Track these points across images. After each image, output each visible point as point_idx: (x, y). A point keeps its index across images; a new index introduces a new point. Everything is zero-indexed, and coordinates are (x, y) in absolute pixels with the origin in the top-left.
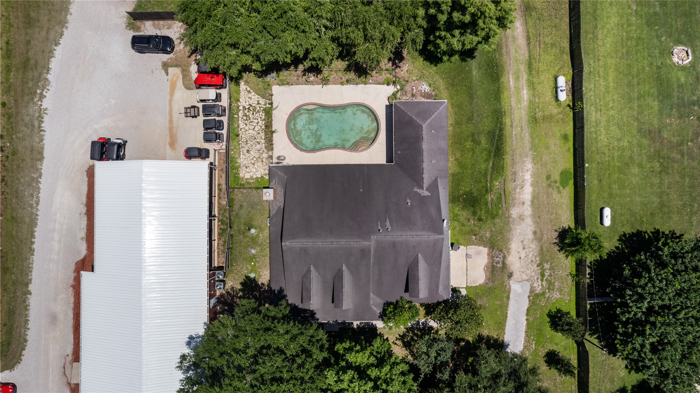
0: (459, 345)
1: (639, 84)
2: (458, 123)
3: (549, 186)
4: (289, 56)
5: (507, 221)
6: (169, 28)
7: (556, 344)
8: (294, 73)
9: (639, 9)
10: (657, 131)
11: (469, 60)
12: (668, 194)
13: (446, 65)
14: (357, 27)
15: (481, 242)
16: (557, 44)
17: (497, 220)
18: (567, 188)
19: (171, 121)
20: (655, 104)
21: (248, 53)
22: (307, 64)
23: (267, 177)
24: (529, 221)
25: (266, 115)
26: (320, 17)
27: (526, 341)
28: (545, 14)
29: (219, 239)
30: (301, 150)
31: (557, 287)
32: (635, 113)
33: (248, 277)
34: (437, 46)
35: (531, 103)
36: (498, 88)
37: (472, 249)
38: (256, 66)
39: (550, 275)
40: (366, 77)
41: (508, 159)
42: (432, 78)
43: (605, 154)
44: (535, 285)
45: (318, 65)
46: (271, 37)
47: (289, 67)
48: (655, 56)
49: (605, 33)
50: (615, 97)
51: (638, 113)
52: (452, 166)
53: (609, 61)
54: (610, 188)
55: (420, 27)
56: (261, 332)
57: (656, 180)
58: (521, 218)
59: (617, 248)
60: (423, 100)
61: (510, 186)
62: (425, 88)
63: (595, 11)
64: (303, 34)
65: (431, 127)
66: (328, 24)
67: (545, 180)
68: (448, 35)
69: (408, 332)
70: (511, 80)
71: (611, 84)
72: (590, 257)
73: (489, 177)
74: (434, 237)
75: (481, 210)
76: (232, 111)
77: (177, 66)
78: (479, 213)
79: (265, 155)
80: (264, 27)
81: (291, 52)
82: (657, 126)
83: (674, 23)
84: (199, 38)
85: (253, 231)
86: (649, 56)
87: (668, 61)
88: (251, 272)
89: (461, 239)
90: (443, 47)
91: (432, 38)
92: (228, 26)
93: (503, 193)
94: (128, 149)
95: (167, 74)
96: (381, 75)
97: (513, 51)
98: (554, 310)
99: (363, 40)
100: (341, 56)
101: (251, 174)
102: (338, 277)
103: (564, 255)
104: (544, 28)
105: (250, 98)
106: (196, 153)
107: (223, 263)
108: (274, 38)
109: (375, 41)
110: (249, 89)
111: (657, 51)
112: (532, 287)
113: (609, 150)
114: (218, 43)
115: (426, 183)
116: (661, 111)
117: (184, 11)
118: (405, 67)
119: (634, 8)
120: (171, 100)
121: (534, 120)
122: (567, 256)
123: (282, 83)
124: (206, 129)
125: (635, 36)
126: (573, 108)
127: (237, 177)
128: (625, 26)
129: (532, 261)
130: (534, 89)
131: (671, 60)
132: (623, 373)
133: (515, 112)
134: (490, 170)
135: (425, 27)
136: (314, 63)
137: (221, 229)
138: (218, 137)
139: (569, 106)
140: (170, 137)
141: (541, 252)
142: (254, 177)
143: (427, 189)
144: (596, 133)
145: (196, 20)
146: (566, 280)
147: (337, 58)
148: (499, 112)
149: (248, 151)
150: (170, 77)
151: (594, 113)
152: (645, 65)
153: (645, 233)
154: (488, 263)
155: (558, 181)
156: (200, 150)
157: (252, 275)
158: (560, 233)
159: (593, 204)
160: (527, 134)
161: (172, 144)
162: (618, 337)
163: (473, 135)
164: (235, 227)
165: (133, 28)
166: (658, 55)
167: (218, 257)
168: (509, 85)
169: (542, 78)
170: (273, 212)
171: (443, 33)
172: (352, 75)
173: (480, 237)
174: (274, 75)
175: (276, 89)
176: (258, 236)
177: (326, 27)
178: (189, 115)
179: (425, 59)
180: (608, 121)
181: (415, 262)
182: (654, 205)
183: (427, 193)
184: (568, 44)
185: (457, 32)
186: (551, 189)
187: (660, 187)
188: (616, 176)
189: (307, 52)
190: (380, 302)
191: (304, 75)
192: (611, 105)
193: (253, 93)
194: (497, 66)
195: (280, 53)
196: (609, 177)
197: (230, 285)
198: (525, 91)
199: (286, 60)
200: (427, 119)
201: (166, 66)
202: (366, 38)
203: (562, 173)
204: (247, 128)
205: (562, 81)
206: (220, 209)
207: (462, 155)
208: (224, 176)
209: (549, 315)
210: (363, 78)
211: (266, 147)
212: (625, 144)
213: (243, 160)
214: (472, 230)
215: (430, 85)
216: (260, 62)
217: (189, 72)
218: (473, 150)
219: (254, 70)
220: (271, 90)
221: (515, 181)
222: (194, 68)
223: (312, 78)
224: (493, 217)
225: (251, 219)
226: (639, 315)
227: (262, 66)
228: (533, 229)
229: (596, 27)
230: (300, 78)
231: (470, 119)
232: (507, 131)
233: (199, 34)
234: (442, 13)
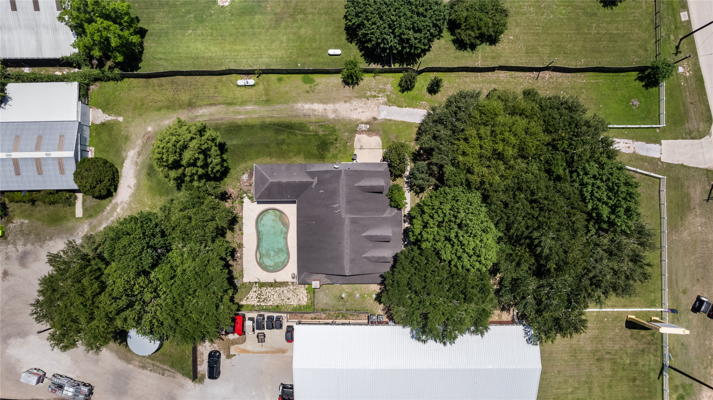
0: (422, 154)
1: (243, 28)
2: (270, 155)
3: (313, 91)
4: (224, 271)
5: (336, 121)
6: (203, 354)
7: (423, 86)
8: (234, 267)
9: (191, 28)
10: (276, 16)
11: (226, 147)
12: (319, 9)
13: (230, 163)
14: (205, 226)
15: (352, 139)
16: (215, 84)
17: (337, 127)
18: (315, 79)
19: (267, 352)
20: (258, 17)
21: (222, 298)
22: (229, 258)
23: (307, 286)
24: (337, 106)
25: (263, 287)
26: (199, 251)
27: (420, 108)
28: (194, 92)
29: (349, 319)
30: (288, 262)
31: (383, 86)
32: (263, 31)
33: (376, 299)
34: (218, 171)
35: (256, 103)
36: (245, 126)
37: (356, 145)
38: (230, 292)
39: (375, 91)
40: (238, 218)
41: (295, 120)
42: (238, 172)
43: (291, 52)
44: (381, 101)
45: (230, 251)
46: (212, 282)
47: (231, 270)
48: (224, 17)
49: (207, 51)
50: (252, 44)
51: (264, 29)
52: (299, 160)
53: (227, 49)
54: (314, 49)
55: (205, 184)
56: (399, 289)
57: (310, 17)
58: (335, 111)
59: (356, 44)
60: (254, 178)
61: (313, 119)
62: (245, 177)
63: (192, 58)
64: (210, 262)
65: (272, 176)
66: (203, 245)
67: (309, 94)
68: (211, 165)
69: (413, 189)
70: (240, 117)
71: (243, 47)
72: (363, 64)
73: (307, 133)
74: (343, 176)
75: (329, 139)
76: (260, 309)
77: (229, 349)
78: (331, 140)
79: (291, 287)
80: (206, 286)
81: (221, 269)
82: (273, 16)
83: (201, 5)
84: (212, 329)
85: (343, 296)
86: (224, 21)
87: (228, 8)
88: (372, 297)
89: (349, 153)
90: (218, 168)
91: (212, 176)
92: (205, 310)
93: (318, 124)
94: (287, 382)
95: (235, 355)
96: (236, 207)
97: (220, 116)
98: (399, 88)
99: (214, 222)
100: (223, 235)
101: (304, 296)
102: (371, 238)
103: (361, 81)
104: (204, 94)
105: (252, 297)
106: (289, 334)
107: (366, 316)
108: (213, 280)
109: (214, 213)
110: (245, 298)
111: (221, 16)
112: (383, 104)
113: (289, 49)
114: (216, 317)
115: (308, 179)
116: (262, 14)
117: (195, 339)
118: (231, 190)
119: (191, 31)
120: (253, 353)
121: (268, 102)
122: (362, 79)
123: (242, 275)
124: (273, 328)
125: (210, 31)
126: (260, 74)
127: (307, 307)
128: (203, 37)
129: (365, 104)
130: (246, 101)
131: (227, 6)
132: (442, 41)
133: (262, 115)
134: (302, 132)
135: (205, 180)
136: (228, 254)
137: (342, 318)
138: (278, 319)
139: (258, 77)
140: (279, 353)
141: (359, 97)
142: (306, 294)
143: (313, 179)
144: (277, 58)
145: (201, 332)
146: (379, 80)
147: (225, 238)
148: (262, 126)
149: (289, 299)
150: (237, 353)
151: (263, 59)
152: (230, 24)
153: (346, 25)
154: (366, 134)
155: (310, 85)
156: (287, 332)
157: (374, 296)
158: (346, 84)
159: (326, 60)
160: (278, 107)
161: (283, 351)
162: (412, 51)
163: (278, 144)
164: (341, 308)
165: (203, 379)
166: (223, 16)
167: (362, 319)
168: (244, 118)
169: (239, 95)
170: (329, 282)
171: (210, 169)
172: (236, 227)
173: (348, 139)
174: (236, 281)
175: (246, 280)
176: (346, 292)
177: (205, 246)
178: (263, 340)
179: (226, 177)
180: (269, 50)
181: (361, 187)
182: (327, 19)
183: (316, 179)
184: (215, 77)
185: (209, 160)
186: (316, 91)
187: (315, 15)
188: (306, 44)
189: (222, 259)
190: (389, 209)
191: (236, 260)
192: (257, 48)
193: (249, 295)
194: (230, 127)
195: (223, 277)
196: (307, 49)
197: (380, 312)
198: (248, 108)
199: (226, 272)
200: (267, 179)
201: (229, 356)
202: (213, 219)
203: (305, 82)
204: (273, 300)
205: (241, 82)
206: (329, 319)
207: (292, 152)
208: (306, 315)
209: (403, 91)
210: (239, 220)
211: (286, 287)
212: (285, 38)
213: (294, 302)
214: (343, 145)
215: (244, 173)
216: (228, 289)
217: (233, 340)
218: (288, 144)
219: (233, 294)
220: (246, 283)
221: (310, 115)
222: (231, 336)
223: (239, 255)
224: (334, 130)
225: (335, 297)
226: (396, 41)
227: (230, 288)
228: (343, 103)
229: (203, 57)
230: (238, 263)
231: (267, 146)
232: (276, 121)
233: (209, 330)
234: (197, 171)
